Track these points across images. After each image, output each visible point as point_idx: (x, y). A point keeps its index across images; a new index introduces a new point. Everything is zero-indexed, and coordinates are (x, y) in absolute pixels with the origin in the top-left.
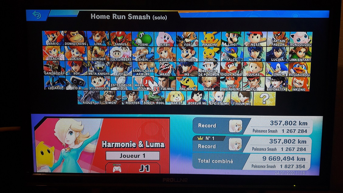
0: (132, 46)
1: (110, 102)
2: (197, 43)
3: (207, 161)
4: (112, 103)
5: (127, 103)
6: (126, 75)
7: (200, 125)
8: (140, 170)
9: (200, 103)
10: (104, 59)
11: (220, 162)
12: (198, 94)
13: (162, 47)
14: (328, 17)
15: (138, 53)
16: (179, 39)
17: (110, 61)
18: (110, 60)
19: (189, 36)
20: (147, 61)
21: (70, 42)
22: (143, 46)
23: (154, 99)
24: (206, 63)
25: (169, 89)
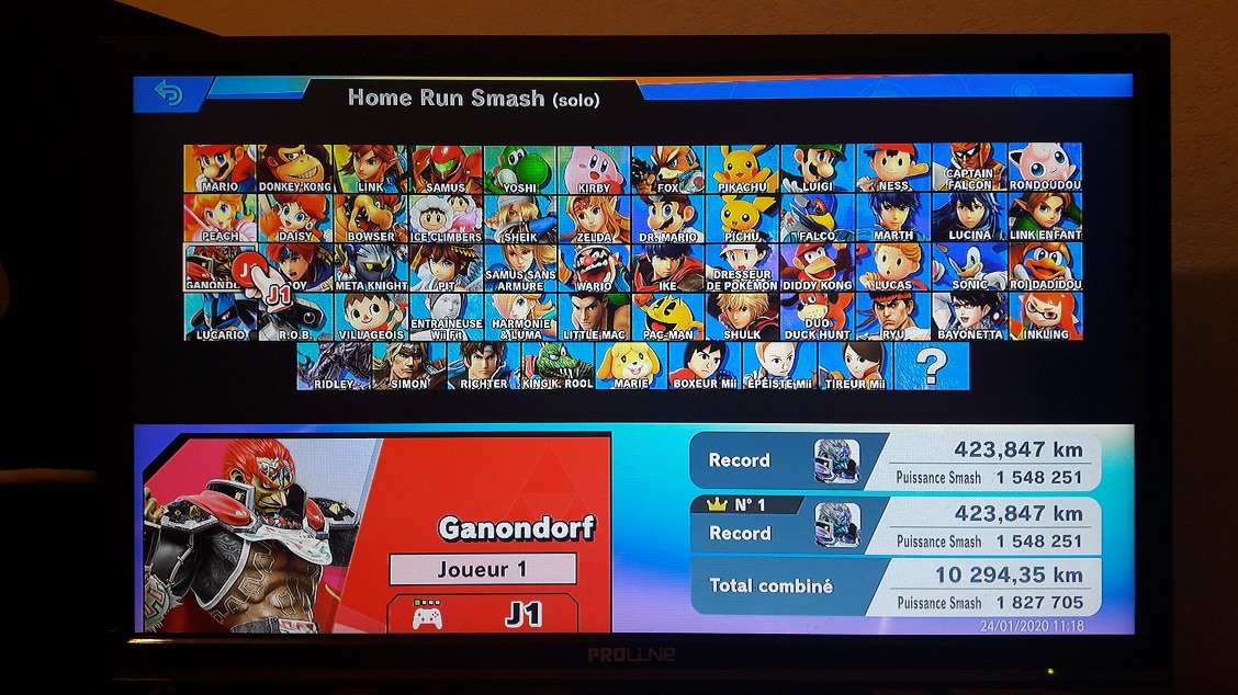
0: (483, 195)
1: (409, 381)
2: (700, 182)
3: (743, 588)
4: (415, 384)
5: (463, 383)
6: (461, 290)
7: (714, 459)
8: (509, 622)
9: (714, 383)
10: (391, 237)
11: (787, 591)
12: (707, 351)
13: (582, 198)
14: (1129, 93)
15: (503, 216)
16: (639, 167)
17: (409, 244)
18: (409, 239)
19: (673, 160)
20: (534, 243)
21: (279, 181)
22: (520, 194)
23: (557, 370)
24: (730, 247)
25: (606, 335)
